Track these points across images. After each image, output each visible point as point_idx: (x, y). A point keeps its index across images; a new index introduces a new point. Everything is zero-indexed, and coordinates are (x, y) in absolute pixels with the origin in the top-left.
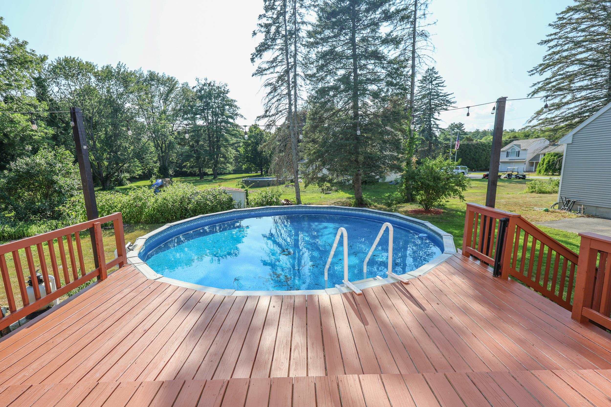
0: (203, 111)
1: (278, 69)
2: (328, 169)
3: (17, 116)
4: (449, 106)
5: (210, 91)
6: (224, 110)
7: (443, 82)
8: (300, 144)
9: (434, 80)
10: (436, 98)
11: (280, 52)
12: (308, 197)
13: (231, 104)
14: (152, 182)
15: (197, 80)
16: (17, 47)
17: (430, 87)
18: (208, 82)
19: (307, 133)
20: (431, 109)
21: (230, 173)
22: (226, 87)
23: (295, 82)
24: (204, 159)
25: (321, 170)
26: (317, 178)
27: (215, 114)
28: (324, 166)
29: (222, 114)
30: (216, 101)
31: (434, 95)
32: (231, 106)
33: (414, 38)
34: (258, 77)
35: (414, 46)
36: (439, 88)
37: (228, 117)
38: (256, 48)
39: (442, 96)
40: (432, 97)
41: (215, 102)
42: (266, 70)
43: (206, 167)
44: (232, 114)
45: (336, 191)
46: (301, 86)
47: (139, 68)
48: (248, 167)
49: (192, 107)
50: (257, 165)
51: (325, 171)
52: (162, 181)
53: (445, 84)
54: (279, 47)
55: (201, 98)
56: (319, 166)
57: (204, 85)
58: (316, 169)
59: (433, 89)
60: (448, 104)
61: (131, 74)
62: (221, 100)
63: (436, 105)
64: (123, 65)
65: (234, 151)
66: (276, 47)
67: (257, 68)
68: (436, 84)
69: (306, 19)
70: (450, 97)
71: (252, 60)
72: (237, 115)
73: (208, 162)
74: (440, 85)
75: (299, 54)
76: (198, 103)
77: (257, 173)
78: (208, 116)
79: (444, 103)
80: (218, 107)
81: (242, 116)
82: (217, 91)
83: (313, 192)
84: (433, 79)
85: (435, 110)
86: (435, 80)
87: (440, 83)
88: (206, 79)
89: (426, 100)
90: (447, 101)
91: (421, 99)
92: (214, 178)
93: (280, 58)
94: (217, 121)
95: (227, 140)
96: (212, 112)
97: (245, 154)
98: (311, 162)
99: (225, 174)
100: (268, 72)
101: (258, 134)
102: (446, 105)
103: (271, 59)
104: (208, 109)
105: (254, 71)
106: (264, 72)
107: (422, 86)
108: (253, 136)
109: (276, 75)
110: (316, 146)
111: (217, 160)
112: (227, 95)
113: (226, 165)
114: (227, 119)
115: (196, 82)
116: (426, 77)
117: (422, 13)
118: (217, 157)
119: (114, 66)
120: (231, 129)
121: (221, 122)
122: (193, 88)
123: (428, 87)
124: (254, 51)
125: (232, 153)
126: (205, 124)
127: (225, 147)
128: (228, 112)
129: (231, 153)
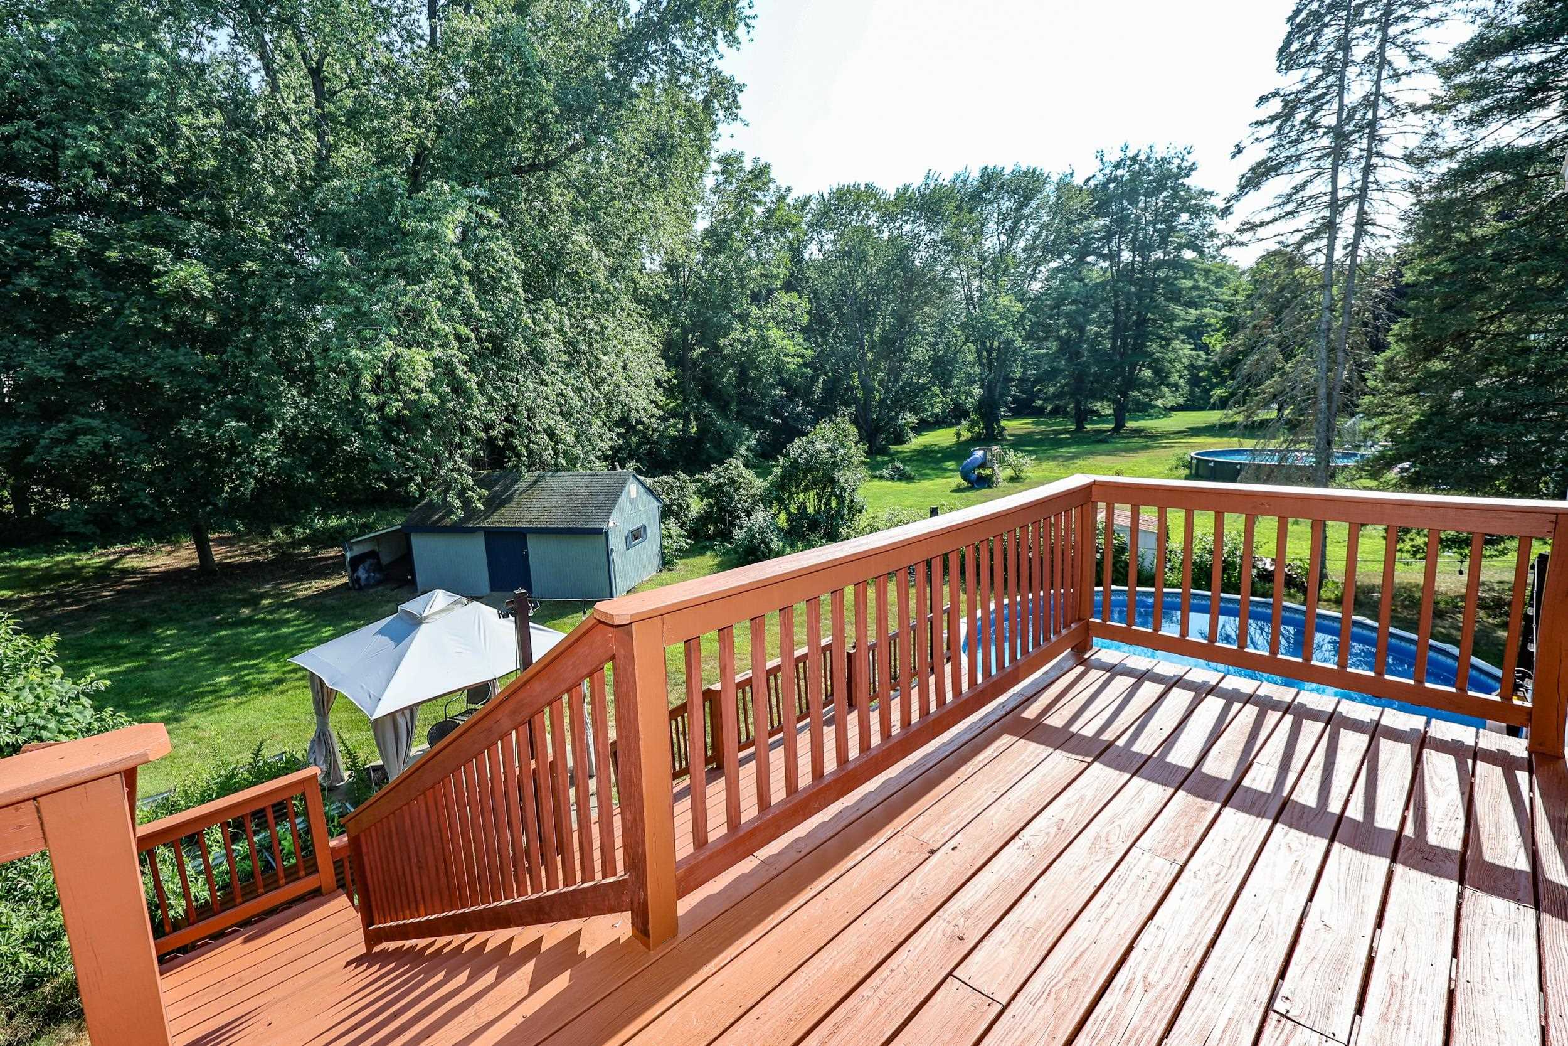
5: (1134, 178)
6: (1172, 228)
13: (1198, 204)
14: (959, 436)
15: (1100, 155)
18: (1130, 154)
22: (1187, 157)
27: (1142, 248)
29: (1166, 239)
30: (1150, 203)
32: (1197, 210)
43: (1095, 397)
44: (1197, 237)
52: (985, 455)
55: (1100, 210)
57: (1118, 166)
62: (1168, 196)
72: (1212, 236)
73: (1104, 383)
76: (1098, 223)
78: (1119, 254)
80: (1155, 221)
81: (1228, 239)
82: (1157, 172)
88: (1125, 147)
92: (1116, 430)
94: (1144, 263)
95: (1170, 320)
96: (1134, 241)
97: (1223, 354)
104: (1123, 233)
111: (1130, 379)
112: (1187, 181)
115: (1097, 162)
120: (1184, 284)
122: (1086, 182)
125: (1180, 354)
128: (1183, 233)
129: (1176, 357)
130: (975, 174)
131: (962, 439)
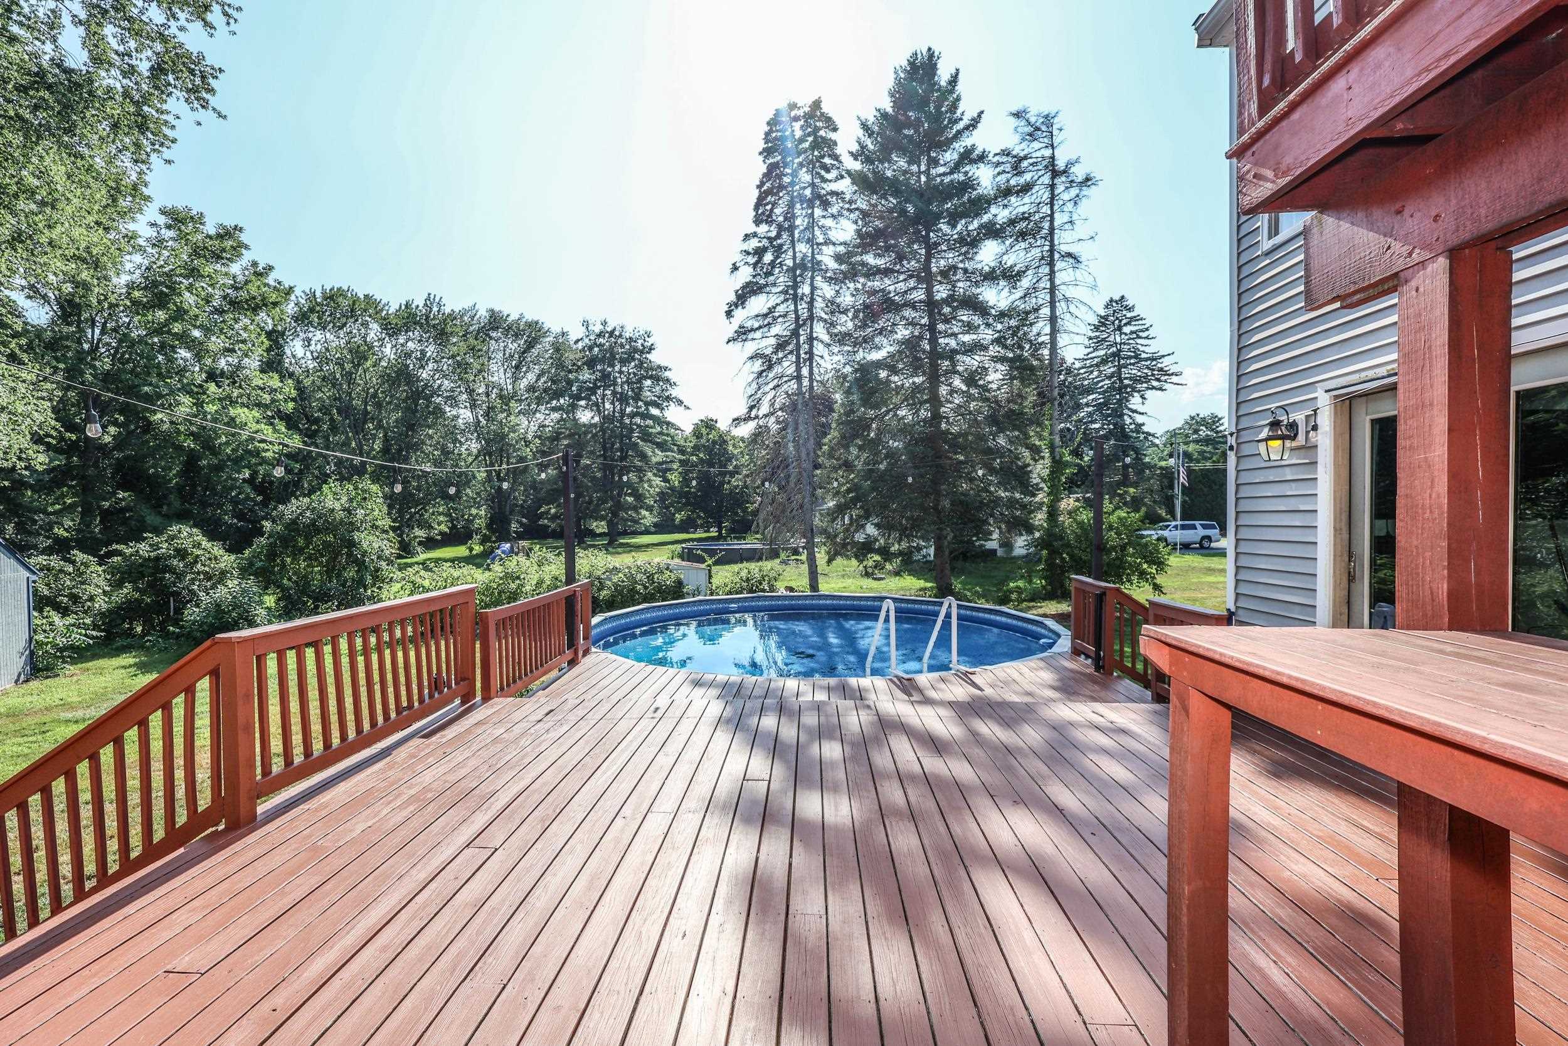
0: (593, 391)
1: (777, 329)
2: (877, 526)
3: (242, 414)
4: (1165, 381)
5: (611, 348)
6: (641, 389)
7: (1147, 329)
8: (818, 472)
9: (1125, 325)
10: (1133, 364)
11: (782, 298)
12: (833, 585)
13: (657, 375)
14: (471, 549)
15: (586, 324)
16: (253, 278)
17: (1118, 340)
18: (609, 329)
19: (832, 449)
20: (1121, 389)
21: (647, 532)
22: (647, 339)
23: (810, 353)
24: (591, 497)
25: (863, 526)
26: (855, 544)
27: (620, 398)
28: (867, 518)
29: (637, 397)
30: (624, 369)
31: (1130, 357)
32: (657, 379)
33: (1051, 264)
34: (738, 345)
35: (1052, 280)
36: (1139, 341)
37: (648, 404)
38: (737, 292)
39: (1146, 359)
40: (1122, 362)
41: (621, 372)
42: (752, 330)
43: (591, 517)
44: (659, 397)
45: (897, 573)
46: (822, 357)
47: (471, 304)
48: (689, 517)
49: (570, 383)
50: (709, 513)
51: (871, 530)
52: (512, 548)
53: (1151, 333)
54: (781, 289)
55: (591, 363)
56: (859, 517)
57: (599, 335)
58: (851, 524)
59: (1124, 344)
60: (1163, 378)
61: (452, 316)
62: (636, 366)
63: (1136, 380)
64: (437, 300)
65: (657, 481)
66: (775, 290)
67: (736, 328)
68: (1132, 332)
69: (834, 235)
70: (1166, 362)
71: (729, 314)
72: (668, 398)
73: (598, 505)
74: (1141, 334)
75: (819, 299)
76: (586, 375)
77: (708, 531)
78: (603, 403)
79: (1153, 375)
80: (628, 382)
81: (680, 403)
82: (627, 347)
83: (843, 576)
84: (1124, 322)
85: (1134, 390)
86: (1128, 323)
87: (1142, 331)
88: (604, 323)
89: (1109, 369)
90: (1161, 370)
91: (1097, 365)
92: (610, 543)
93: (781, 309)
94: (622, 413)
95: (643, 457)
96: (614, 393)
97: (681, 487)
98: (841, 509)
99: (635, 533)
100: (758, 334)
101: (714, 443)
102: (1158, 380)
103: (765, 311)
104: (606, 387)
105: (731, 334)
106: (751, 335)
107: (1097, 337)
108: (704, 446)
109: (773, 341)
110: (852, 476)
111: (619, 501)
112: (648, 356)
113: (639, 513)
114: (647, 409)
115: (584, 329)
116: (1106, 318)
117: (1066, 218)
118: (619, 495)
119: (419, 301)
120: (653, 431)
121: (633, 415)
122: (577, 342)
123: (1112, 338)
124: (733, 298)
125: (654, 484)
126: (597, 419)
127: (640, 470)
128: (649, 393)
129: (651, 486)
130: (483, 313)
131: (474, 552)
